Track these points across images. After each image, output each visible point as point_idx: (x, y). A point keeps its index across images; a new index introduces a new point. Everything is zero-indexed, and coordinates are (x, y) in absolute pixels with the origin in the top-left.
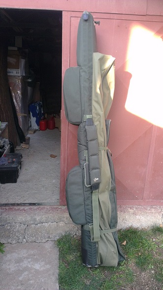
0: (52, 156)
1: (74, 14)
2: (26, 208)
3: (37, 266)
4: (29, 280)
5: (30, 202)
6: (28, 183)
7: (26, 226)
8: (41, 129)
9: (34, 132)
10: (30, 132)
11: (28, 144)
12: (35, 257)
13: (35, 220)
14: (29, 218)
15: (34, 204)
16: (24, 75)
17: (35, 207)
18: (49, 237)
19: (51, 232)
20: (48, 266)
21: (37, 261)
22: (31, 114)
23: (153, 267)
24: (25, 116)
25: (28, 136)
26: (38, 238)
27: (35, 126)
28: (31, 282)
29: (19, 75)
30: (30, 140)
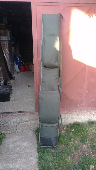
0: (29, 86)
1: (38, 4)
2: (16, 114)
3: (25, 144)
4: (21, 151)
5: (18, 111)
6: (16, 101)
7: (17, 124)
8: (21, 71)
9: (18, 73)
10: (15, 73)
11: (15, 80)
12: (23, 140)
13: (22, 120)
14: (18, 119)
15: (21, 112)
16: (10, 40)
17: (21, 114)
18: (30, 129)
19: (31, 126)
20: (31, 144)
21: (24, 141)
22: (15, 63)
23: (89, 142)
24: (11, 64)
25: (14, 75)
26: (24, 130)
27: (18, 70)
28: (22, 152)
29: (7, 40)
30: (16, 78)
